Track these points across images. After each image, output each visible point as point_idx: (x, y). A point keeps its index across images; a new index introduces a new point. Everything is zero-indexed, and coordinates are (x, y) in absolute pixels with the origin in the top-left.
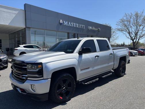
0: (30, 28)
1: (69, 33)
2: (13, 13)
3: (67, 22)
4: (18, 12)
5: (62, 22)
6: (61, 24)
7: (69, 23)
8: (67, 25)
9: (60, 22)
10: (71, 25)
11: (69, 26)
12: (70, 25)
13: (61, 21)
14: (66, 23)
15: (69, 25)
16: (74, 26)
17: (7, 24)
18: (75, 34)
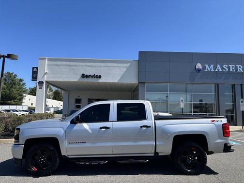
0: (144, 83)
1: (218, 84)
2: (123, 67)
3: (212, 66)
4: (129, 64)
5: (201, 68)
6: (199, 70)
7: (218, 66)
8: (212, 70)
9: (197, 67)
10: (223, 68)
11: (218, 72)
12: (221, 70)
13: (199, 66)
14: (210, 68)
15: (218, 70)
16: (231, 70)
17: (116, 81)
18: (234, 85)
